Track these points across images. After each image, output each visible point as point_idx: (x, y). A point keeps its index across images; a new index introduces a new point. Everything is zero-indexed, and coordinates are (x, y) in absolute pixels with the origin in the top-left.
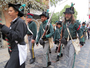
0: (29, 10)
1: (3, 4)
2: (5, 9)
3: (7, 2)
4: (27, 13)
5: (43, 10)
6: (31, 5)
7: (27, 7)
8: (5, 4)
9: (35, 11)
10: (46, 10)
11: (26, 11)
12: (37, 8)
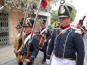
0: (34, 11)
1: (12, 7)
2: (13, 11)
3: (15, 5)
4: (32, 14)
5: (46, 10)
6: (35, 6)
7: (32, 8)
8: (14, 7)
11: (31, 11)
12: (41, 9)
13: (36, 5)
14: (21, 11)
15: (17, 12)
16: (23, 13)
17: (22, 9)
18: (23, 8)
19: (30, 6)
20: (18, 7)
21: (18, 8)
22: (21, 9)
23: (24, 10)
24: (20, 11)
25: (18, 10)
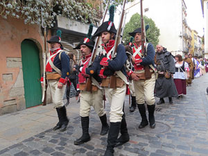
0: (55, 18)
4: (52, 25)
5: (89, 20)
6: (60, 7)
7: (52, 10)
9: (69, 22)
10: (96, 21)
11: (49, 19)
12: (75, 15)
13: (63, 4)
14: (18, 16)
15: (6, 17)
16: (26, 21)
17: (20, 9)
18: (25, 8)
19: (45, 5)
20: (7, 4)
21: (9, 5)
22: (18, 11)
23: (27, 13)
24: (14, 14)
25: (8, 13)
